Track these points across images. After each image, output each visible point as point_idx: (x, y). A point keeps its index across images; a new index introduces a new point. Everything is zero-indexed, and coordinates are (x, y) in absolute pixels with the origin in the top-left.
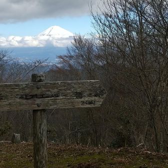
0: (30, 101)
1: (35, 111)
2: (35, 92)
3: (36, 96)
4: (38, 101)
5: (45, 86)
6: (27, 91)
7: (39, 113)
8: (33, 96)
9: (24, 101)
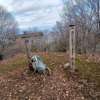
0: (24, 39)
1: (26, 41)
2: (25, 36)
3: (25, 37)
4: (26, 38)
5: (27, 34)
6: (23, 36)
7: (26, 42)
8: (24, 37)
9: (22, 39)
